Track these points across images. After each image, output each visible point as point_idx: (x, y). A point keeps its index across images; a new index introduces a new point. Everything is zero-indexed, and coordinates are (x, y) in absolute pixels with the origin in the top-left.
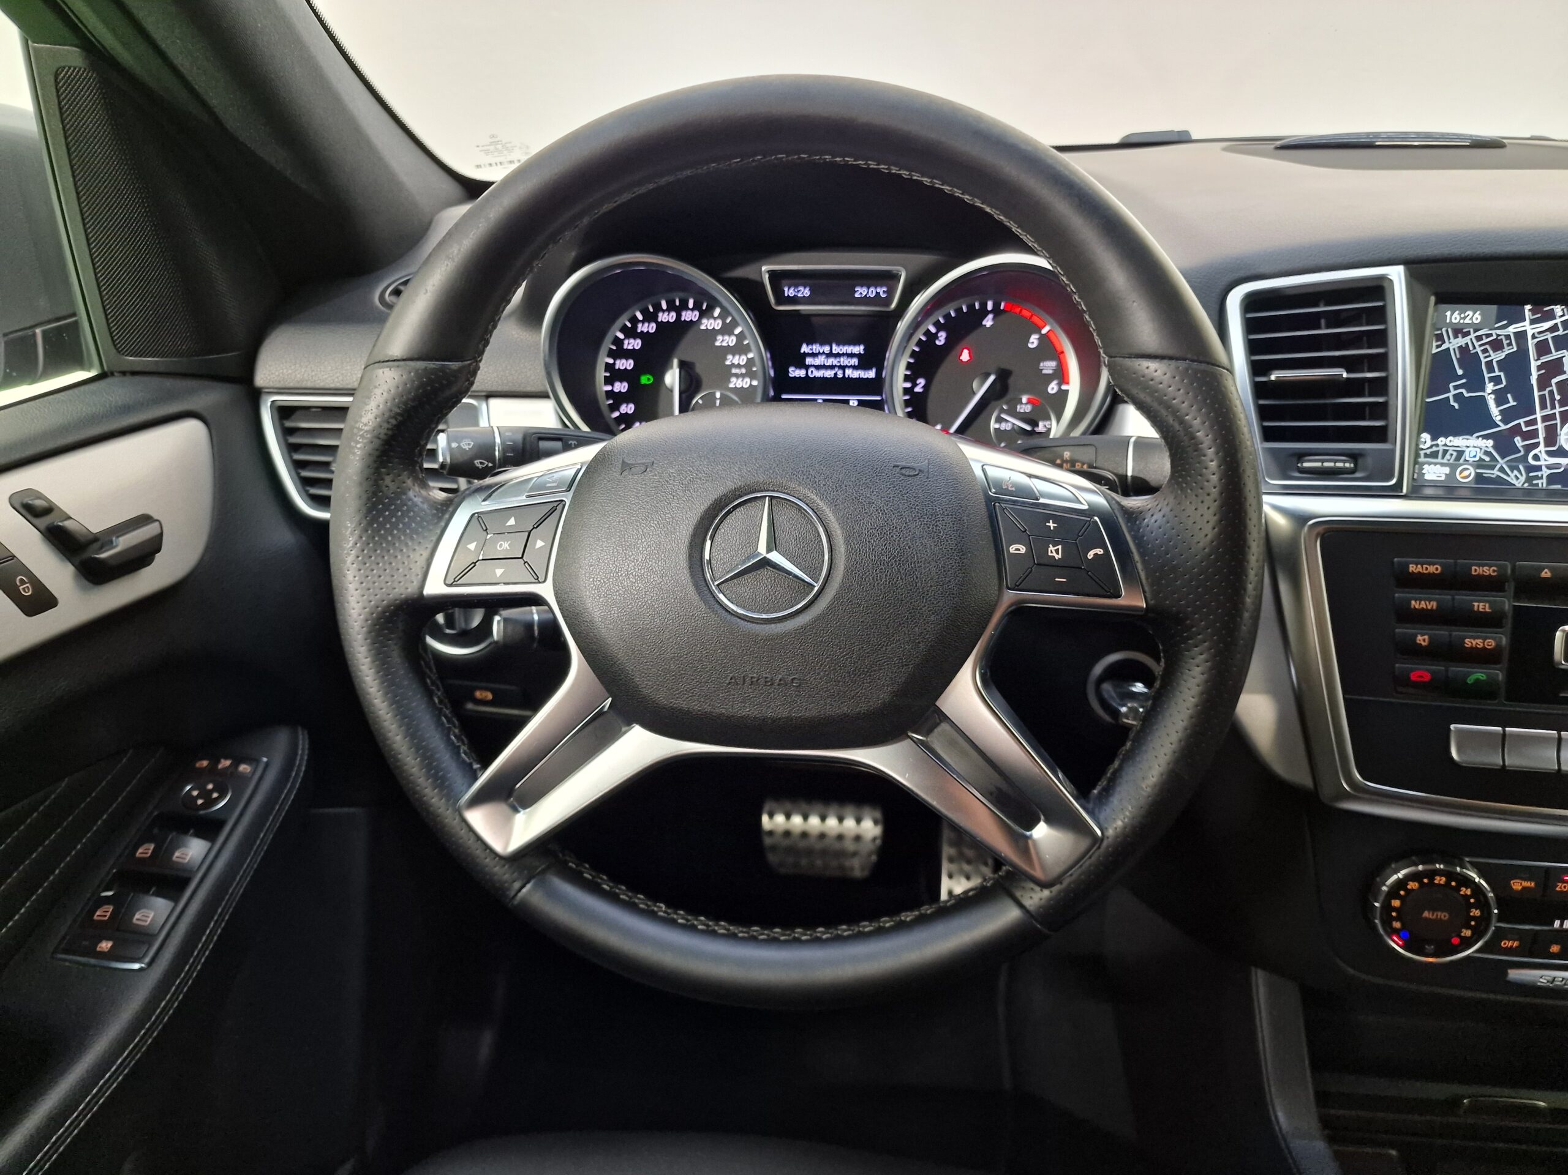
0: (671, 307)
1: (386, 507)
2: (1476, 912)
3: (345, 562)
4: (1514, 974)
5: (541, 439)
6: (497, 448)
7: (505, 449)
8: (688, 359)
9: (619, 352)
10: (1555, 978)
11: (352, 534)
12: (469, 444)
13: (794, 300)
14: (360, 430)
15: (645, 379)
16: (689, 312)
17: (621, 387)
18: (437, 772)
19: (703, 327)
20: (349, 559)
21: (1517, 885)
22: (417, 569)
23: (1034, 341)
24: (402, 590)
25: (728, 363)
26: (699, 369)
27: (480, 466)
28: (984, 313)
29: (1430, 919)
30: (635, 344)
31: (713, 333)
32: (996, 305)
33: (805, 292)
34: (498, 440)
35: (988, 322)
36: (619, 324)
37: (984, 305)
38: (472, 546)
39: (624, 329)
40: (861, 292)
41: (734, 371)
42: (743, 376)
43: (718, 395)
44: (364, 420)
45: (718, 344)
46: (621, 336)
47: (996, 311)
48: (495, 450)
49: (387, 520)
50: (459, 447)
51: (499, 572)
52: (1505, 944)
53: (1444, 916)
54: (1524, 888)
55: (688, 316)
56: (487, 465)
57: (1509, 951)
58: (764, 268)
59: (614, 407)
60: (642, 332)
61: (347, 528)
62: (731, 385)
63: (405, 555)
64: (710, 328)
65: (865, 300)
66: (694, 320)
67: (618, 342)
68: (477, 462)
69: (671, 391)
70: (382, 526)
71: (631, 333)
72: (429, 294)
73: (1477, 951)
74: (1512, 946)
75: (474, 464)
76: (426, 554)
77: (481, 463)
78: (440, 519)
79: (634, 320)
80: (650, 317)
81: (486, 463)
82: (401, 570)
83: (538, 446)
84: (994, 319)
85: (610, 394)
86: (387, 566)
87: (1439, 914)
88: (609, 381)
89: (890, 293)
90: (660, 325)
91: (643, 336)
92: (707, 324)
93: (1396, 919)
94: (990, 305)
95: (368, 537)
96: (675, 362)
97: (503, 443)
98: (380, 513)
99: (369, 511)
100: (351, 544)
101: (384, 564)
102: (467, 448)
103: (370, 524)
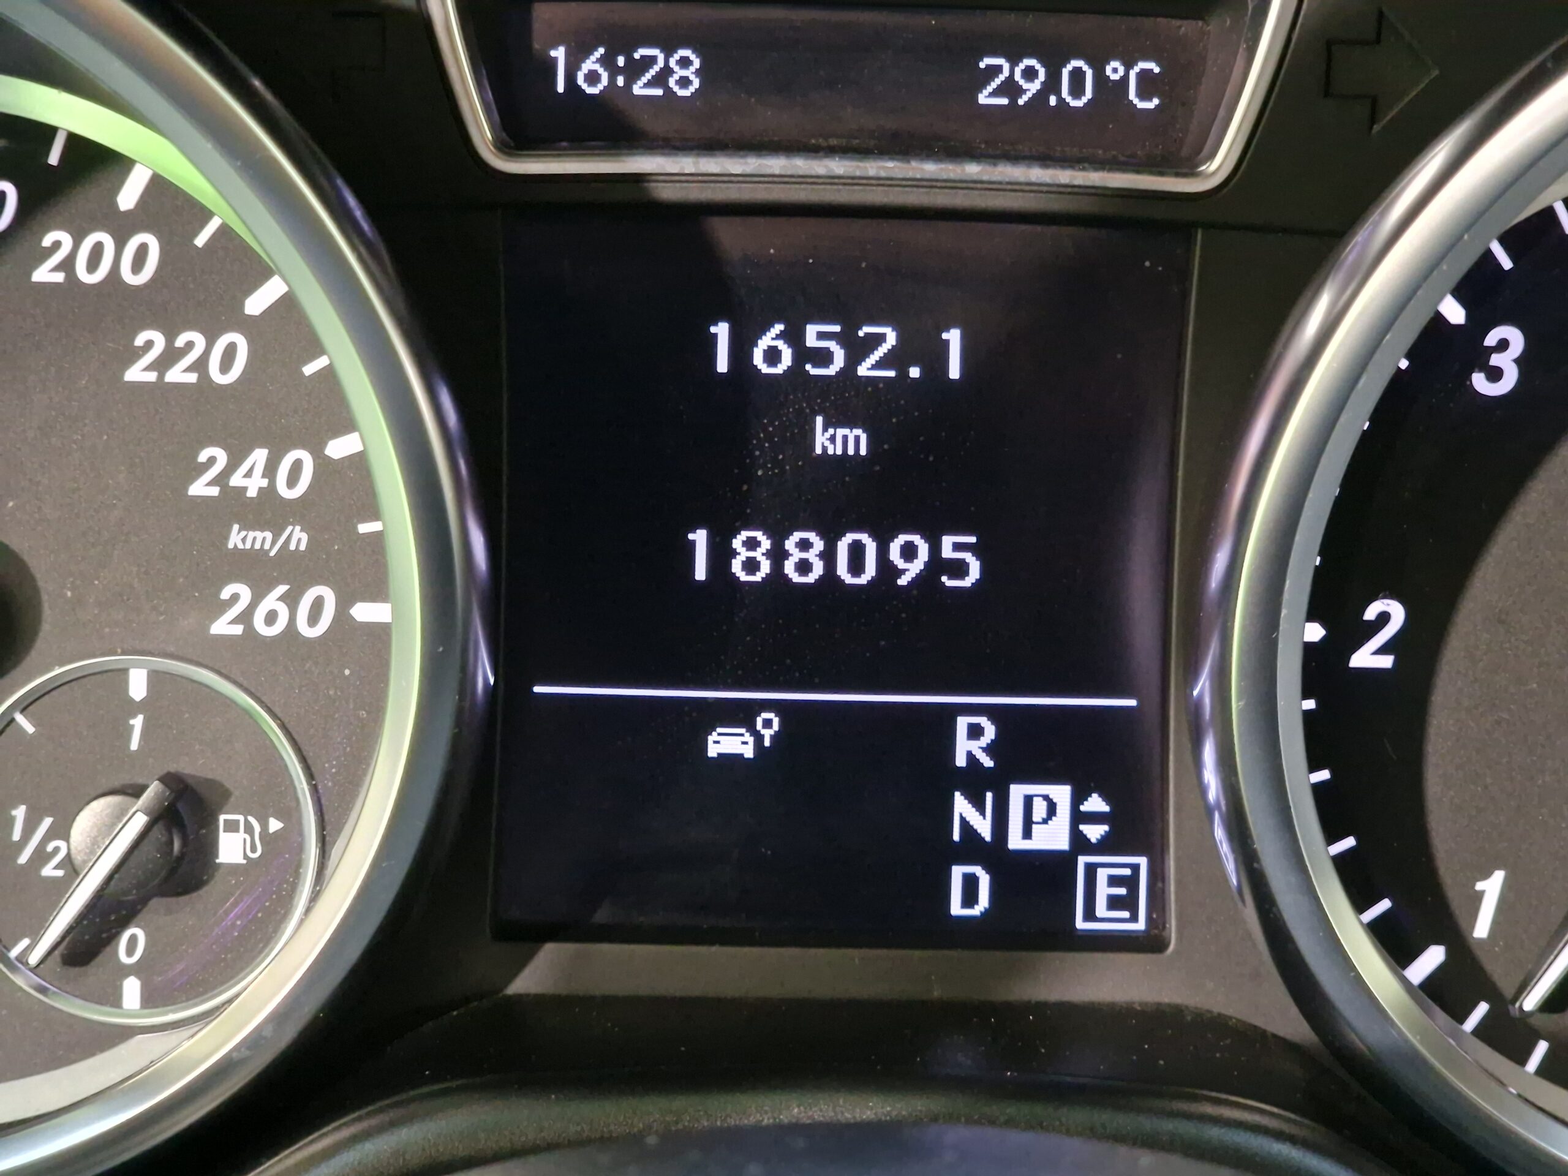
19: (44, 274)
41: (241, 537)
42: (294, 568)
43: (138, 686)
45: (137, 373)
62: (223, 626)
64: (90, 281)
89: (1198, 89)
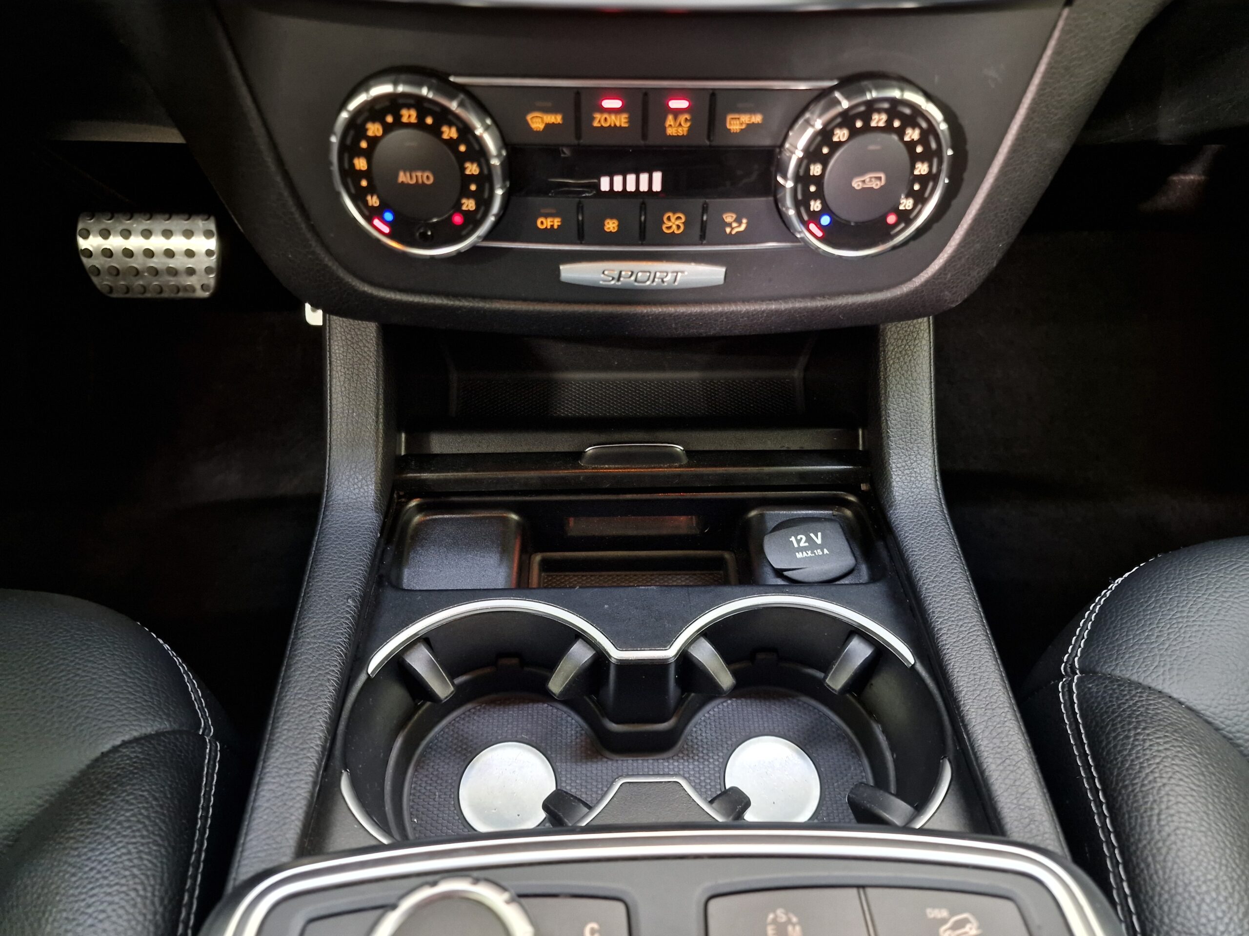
2: (472, 169)
4: (570, 272)
10: (620, 272)
21: (538, 121)
29: (408, 185)
52: (542, 223)
53: (426, 177)
54: (548, 126)
57: (549, 235)
73: (488, 237)
74: (552, 226)
87: (419, 174)
93: (371, 189)
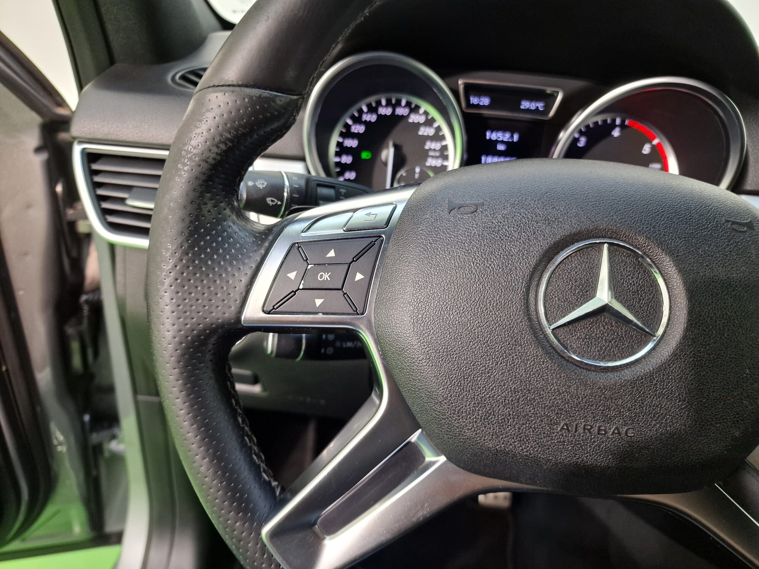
0: (389, 103)
1: (208, 232)
3: (163, 284)
5: (319, 185)
6: (286, 190)
7: (293, 190)
8: (398, 142)
9: (347, 134)
11: (172, 255)
12: (263, 184)
13: (478, 106)
14: (188, 152)
15: (365, 155)
16: (402, 109)
17: (347, 159)
18: (242, 496)
19: (410, 120)
20: (167, 282)
22: (236, 295)
23: (646, 149)
24: (220, 315)
25: (427, 147)
26: (407, 150)
27: (271, 203)
28: (613, 126)
30: (359, 129)
31: (418, 125)
32: (623, 122)
33: (485, 101)
34: (287, 183)
35: (616, 133)
36: (349, 113)
37: (614, 121)
38: (292, 275)
39: (353, 117)
40: (525, 105)
41: (431, 153)
42: (437, 157)
43: (418, 170)
44: (194, 143)
45: (420, 133)
46: (350, 122)
47: (623, 126)
48: (284, 191)
49: (209, 244)
50: (255, 185)
51: (318, 302)
55: (401, 111)
56: (276, 204)
58: (460, 82)
59: (341, 174)
60: (366, 121)
61: (167, 250)
62: (428, 164)
63: (225, 281)
64: (416, 122)
65: (528, 111)
66: (405, 115)
67: (347, 126)
68: (269, 200)
69: (386, 164)
70: (202, 250)
71: (357, 120)
72: (270, 21)
75: (266, 201)
76: (245, 280)
77: (272, 201)
78: (260, 246)
79: (361, 111)
80: (372, 109)
81: (276, 201)
82: (219, 295)
83: (317, 192)
84: (621, 131)
85: (338, 164)
86: (206, 290)
88: (338, 154)
89: (548, 108)
90: (380, 117)
91: (367, 124)
92: (414, 118)
94: (618, 121)
95: (188, 260)
96: (391, 144)
97: (291, 185)
98: (202, 237)
99: (191, 234)
100: (170, 267)
101: (203, 287)
102: (261, 187)
103: (191, 247)
